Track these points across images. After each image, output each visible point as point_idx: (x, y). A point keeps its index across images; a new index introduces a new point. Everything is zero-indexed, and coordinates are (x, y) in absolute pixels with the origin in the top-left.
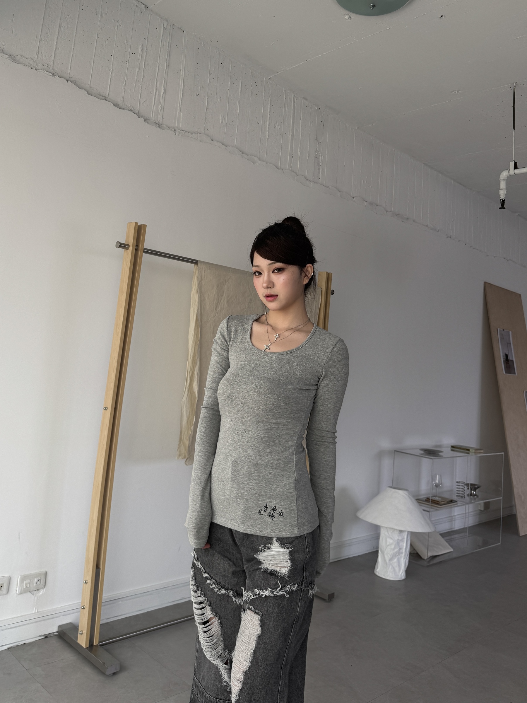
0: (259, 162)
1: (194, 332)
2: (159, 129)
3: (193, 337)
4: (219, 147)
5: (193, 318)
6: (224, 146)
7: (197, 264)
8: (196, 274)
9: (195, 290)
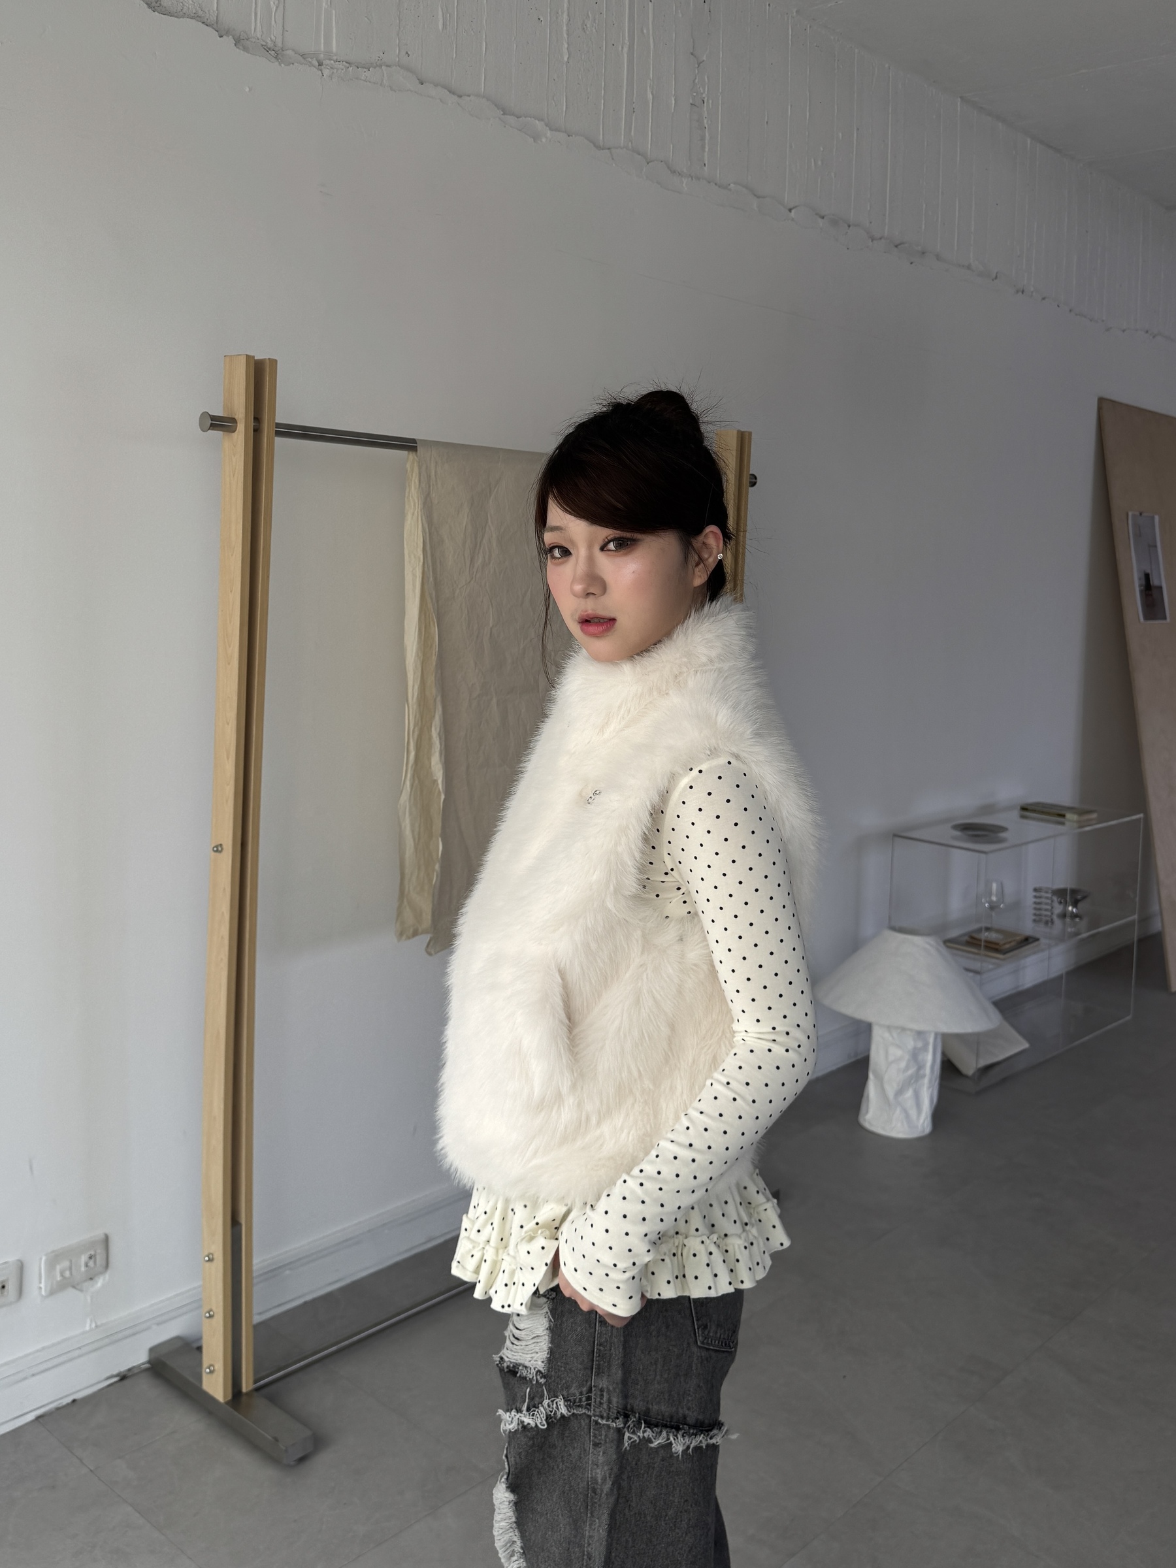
0: (549, 134)
1: (417, 629)
2: (277, 63)
3: (415, 643)
4: (441, 100)
5: (414, 591)
6: (456, 97)
7: (416, 451)
8: (414, 475)
9: (412, 517)
